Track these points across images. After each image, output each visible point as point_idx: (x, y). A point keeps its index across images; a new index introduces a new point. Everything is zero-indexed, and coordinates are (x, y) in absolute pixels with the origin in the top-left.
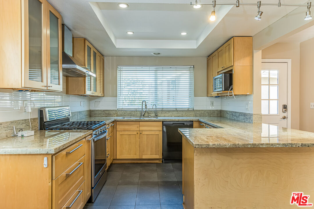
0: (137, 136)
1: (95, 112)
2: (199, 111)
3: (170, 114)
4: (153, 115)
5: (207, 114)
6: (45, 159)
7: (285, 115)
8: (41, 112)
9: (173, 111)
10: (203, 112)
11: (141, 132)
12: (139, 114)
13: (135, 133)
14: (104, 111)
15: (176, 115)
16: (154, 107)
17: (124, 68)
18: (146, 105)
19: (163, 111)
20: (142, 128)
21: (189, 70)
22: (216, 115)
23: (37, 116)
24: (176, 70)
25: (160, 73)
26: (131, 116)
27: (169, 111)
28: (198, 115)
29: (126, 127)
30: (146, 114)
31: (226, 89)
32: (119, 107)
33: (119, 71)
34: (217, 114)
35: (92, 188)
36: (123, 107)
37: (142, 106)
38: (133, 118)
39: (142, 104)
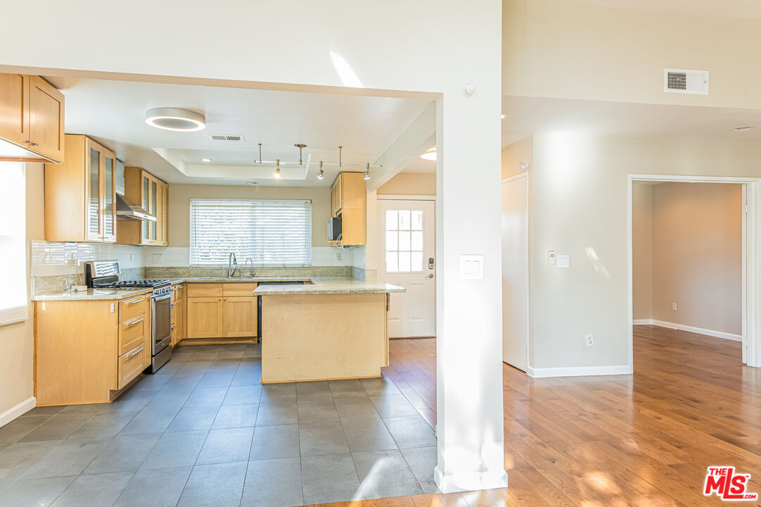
0: (219, 304)
1: (154, 271)
2: (319, 267)
3: (275, 272)
4: (248, 274)
5: (331, 273)
6: (112, 304)
7: (432, 272)
8: (88, 267)
9: (279, 268)
10: (325, 270)
11: (225, 298)
12: (225, 273)
13: (217, 299)
14: (168, 268)
15: (284, 274)
16: (249, 263)
17: (201, 203)
18: (235, 260)
19: (263, 268)
20: (226, 293)
21: (305, 207)
22: (345, 274)
23: (83, 271)
24: (284, 207)
25: (258, 211)
26: (212, 276)
27: (273, 269)
28: (317, 274)
29: (203, 292)
30: (237, 274)
31: (335, 238)
32: (193, 263)
33: (193, 206)
34: (347, 273)
35: (152, 356)
36: (200, 263)
37: (230, 262)
38: (214, 279)
39: (230, 259)
